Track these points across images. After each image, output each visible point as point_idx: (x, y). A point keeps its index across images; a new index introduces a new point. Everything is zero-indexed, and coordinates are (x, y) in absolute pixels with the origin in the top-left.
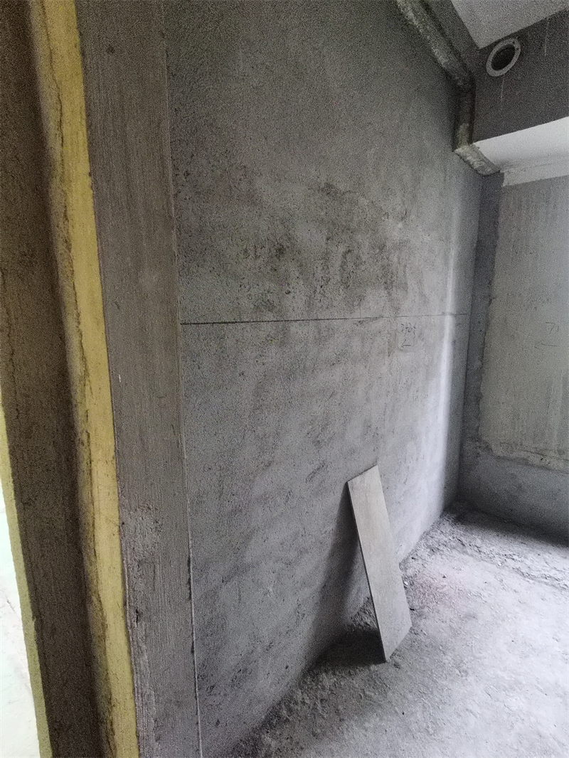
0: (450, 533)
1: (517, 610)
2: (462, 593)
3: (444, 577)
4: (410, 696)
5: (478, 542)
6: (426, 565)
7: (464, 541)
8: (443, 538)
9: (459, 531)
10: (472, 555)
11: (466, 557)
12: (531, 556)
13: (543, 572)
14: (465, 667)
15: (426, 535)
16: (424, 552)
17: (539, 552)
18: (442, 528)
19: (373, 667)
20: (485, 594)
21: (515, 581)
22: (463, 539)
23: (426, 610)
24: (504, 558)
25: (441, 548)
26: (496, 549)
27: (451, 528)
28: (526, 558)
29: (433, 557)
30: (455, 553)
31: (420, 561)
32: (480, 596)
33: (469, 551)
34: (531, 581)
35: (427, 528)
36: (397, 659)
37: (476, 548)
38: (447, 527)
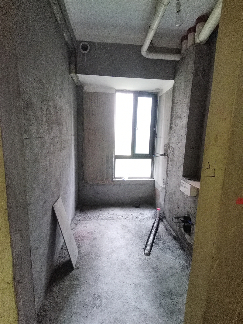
0: (79, 216)
1: (106, 230)
2: (90, 233)
3: (83, 231)
4: (86, 275)
5: (89, 215)
6: (76, 230)
7: (85, 217)
8: (78, 219)
9: (82, 214)
10: (88, 220)
11: (87, 221)
12: (104, 213)
13: (109, 217)
14: (99, 255)
15: (73, 220)
16: (74, 226)
17: (106, 211)
18: (77, 215)
20: (96, 230)
21: (102, 222)
22: (84, 216)
23: (81, 244)
24: (97, 217)
25: (79, 222)
26: (94, 215)
27: (80, 214)
28: (103, 214)
29: (77, 226)
30: (83, 222)
31: (74, 230)
32: (95, 231)
33: (87, 219)
34: (107, 220)
35: (72, 217)
36: (78, 266)
37: (89, 218)
38: (79, 215)
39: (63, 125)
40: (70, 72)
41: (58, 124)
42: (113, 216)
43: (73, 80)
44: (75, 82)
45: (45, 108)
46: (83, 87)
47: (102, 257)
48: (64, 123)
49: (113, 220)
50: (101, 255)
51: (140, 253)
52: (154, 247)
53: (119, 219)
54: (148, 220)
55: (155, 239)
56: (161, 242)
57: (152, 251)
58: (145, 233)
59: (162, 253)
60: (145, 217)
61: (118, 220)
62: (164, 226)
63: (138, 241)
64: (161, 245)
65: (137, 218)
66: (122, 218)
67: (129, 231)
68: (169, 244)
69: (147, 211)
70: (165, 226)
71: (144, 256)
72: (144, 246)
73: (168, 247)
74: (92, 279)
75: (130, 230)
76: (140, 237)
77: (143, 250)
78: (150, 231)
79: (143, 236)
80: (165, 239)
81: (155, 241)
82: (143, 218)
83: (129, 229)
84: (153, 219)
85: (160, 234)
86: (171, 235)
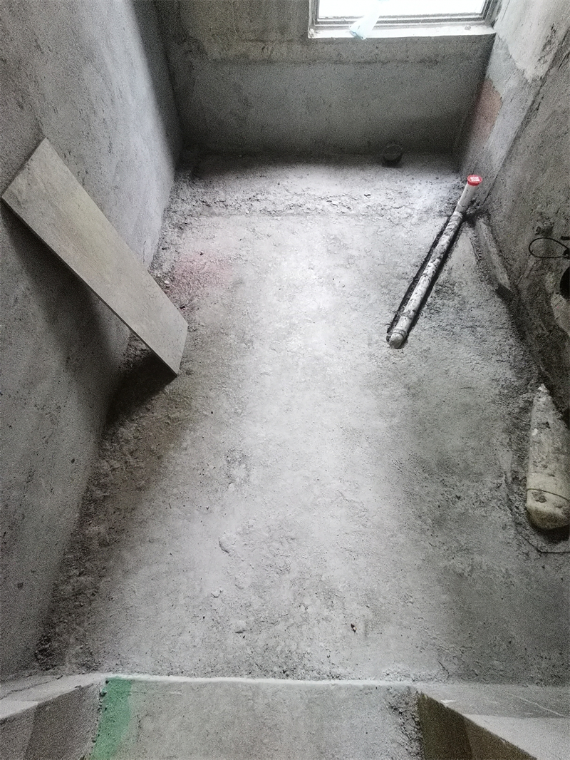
0: (192, 195)
1: (275, 255)
2: (225, 263)
3: (201, 254)
4: (212, 394)
5: (222, 195)
6: (179, 250)
7: (209, 201)
8: (186, 207)
9: (199, 191)
10: (220, 214)
11: (215, 219)
12: (272, 188)
13: (287, 203)
14: (248, 338)
15: (168, 212)
16: (172, 235)
17: (278, 180)
18: (182, 195)
19: (168, 388)
20: (244, 253)
21: (266, 225)
22: (206, 198)
23: (196, 300)
24: (249, 202)
25: (188, 221)
26: (239, 195)
28: (268, 193)
29: (184, 236)
30: (203, 219)
31: (173, 249)
32: (239, 257)
33: (216, 211)
34: (279, 218)
35: (165, 203)
36: (187, 366)
37: (221, 204)
38: (186, 192)
42: (301, 201)
47: (257, 345)
49: (302, 218)
50: (254, 339)
51: (376, 337)
52: (421, 321)
53: (322, 213)
54: (420, 219)
55: (433, 294)
56: (451, 303)
57: (413, 332)
58: (400, 270)
59: (446, 342)
60: (413, 209)
61: (318, 217)
62: (474, 246)
63: (374, 297)
64: (448, 315)
65: (382, 211)
66: (330, 209)
67: (350, 262)
68: (475, 312)
69: (424, 184)
70: (477, 246)
71: (386, 349)
72: (391, 317)
73: (471, 324)
74: (226, 405)
75: (352, 257)
76: (383, 284)
77: (386, 328)
78: (419, 264)
79: (395, 280)
80: (465, 294)
81: (429, 300)
82: (404, 212)
83: (350, 252)
84: (441, 216)
85: (453, 275)
86: (491, 280)
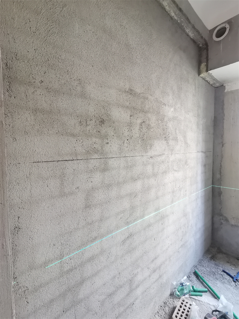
27: (208, 263)
39: (176, 139)
40: (199, 73)
41: (166, 139)
43: (207, 81)
44: (211, 83)
45: (139, 121)
46: (225, 86)
48: (180, 137)
